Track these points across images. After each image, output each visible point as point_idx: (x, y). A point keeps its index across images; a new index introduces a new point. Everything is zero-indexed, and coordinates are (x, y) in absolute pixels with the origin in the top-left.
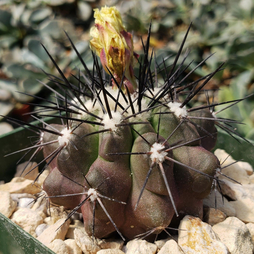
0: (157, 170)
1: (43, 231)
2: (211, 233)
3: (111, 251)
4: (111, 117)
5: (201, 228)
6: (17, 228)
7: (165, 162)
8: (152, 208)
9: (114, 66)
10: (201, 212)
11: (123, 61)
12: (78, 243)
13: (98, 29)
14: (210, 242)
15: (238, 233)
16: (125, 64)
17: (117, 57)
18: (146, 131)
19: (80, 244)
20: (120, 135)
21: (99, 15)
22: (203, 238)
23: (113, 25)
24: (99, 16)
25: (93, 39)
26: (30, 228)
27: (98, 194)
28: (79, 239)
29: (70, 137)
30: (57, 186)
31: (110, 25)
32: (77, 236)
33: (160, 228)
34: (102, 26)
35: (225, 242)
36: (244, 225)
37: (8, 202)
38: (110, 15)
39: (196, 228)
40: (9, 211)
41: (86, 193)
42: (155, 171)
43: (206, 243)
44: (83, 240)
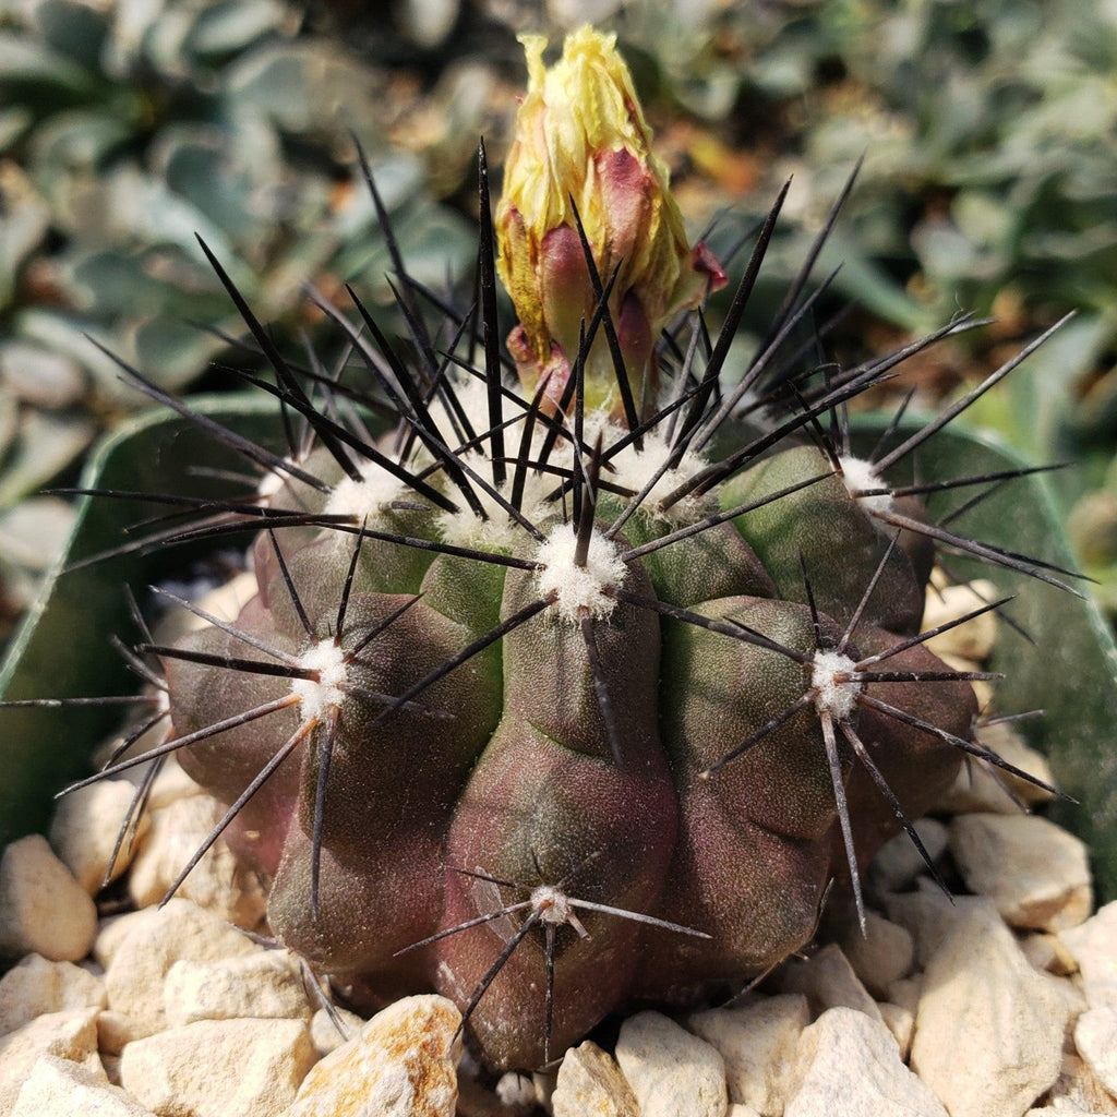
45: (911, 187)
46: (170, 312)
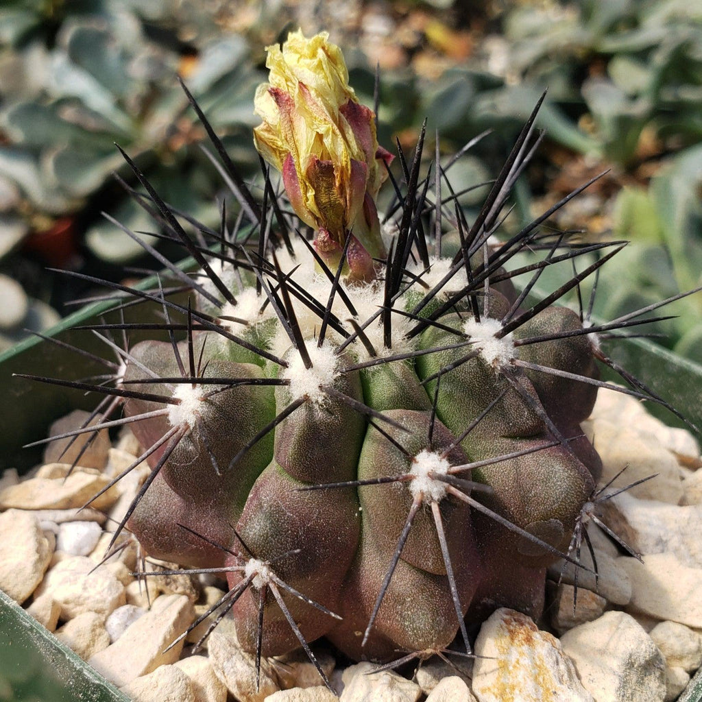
0: (425, 519)
1: (127, 626)
2: (558, 664)
3: (300, 696)
4: (308, 363)
5: (533, 652)
6: (67, 655)
7: (448, 499)
8: (409, 607)
9: (320, 209)
10: (539, 600)
11: (346, 197)
12: (219, 674)
13: (277, 101)
14: (551, 691)
15: (628, 663)
16: (350, 206)
17: (330, 186)
18: (401, 400)
19: (223, 677)
20: (331, 413)
21: (282, 63)
22: (536, 679)
23: (321, 93)
24: (279, 66)
25: (264, 123)
26: (94, 621)
27: (271, 574)
28: (220, 666)
29: (199, 409)
30: (165, 526)
31: (313, 93)
32: (217, 658)
33: (429, 651)
34: (287, 95)
35: (592, 685)
36: (645, 642)
37: (32, 545)
38: (313, 60)
39: (520, 650)
40: (36, 570)
41: (241, 568)
42: (421, 520)
43: (542, 695)
44: (232, 667)
45: (580, 53)
46: (76, 144)
